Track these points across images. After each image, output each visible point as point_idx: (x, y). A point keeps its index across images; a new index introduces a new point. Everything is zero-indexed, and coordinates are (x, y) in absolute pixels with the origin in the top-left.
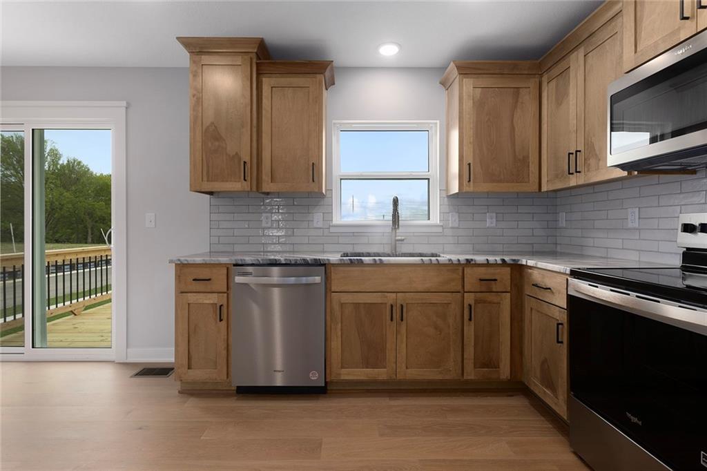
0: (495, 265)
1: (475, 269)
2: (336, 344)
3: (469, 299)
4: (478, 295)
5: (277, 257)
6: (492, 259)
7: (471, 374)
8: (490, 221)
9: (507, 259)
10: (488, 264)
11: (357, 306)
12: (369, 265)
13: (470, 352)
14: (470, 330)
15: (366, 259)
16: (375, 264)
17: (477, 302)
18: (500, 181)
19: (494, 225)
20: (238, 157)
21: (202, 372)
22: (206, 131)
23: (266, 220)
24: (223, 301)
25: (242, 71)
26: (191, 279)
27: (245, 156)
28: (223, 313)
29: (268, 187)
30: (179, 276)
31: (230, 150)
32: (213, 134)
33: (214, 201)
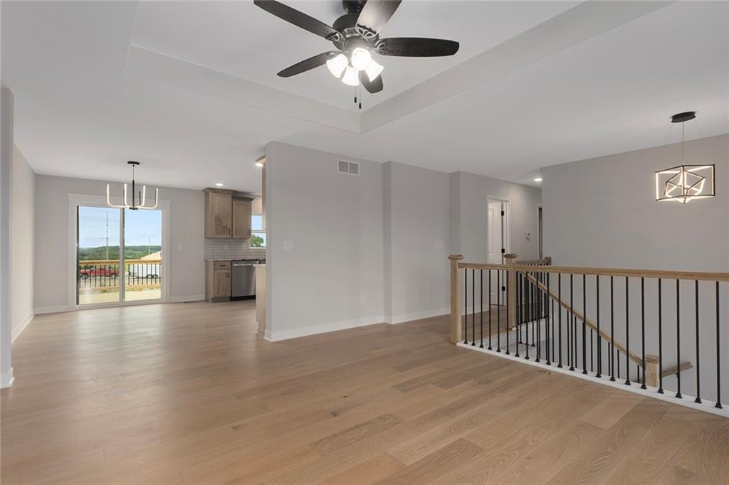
20: (226, 227)
21: (222, 294)
22: (216, 218)
23: (226, 247)
24: (230, 271)
25: (229, 198)
26: (219, 265)
27: (229, 227)
28: (230, 276)
29: (234, 237)
30: (214, 265)
31: (224, 225)
32: (218, 219)
33: (206, 240)
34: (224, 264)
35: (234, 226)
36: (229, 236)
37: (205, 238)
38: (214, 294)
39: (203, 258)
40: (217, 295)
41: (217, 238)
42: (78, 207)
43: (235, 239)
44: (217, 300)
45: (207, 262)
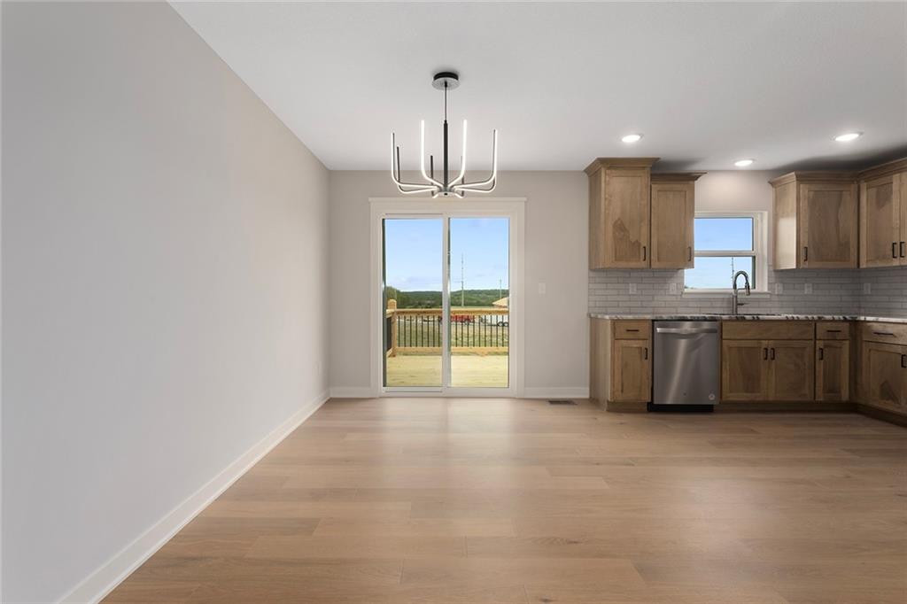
0: (839, 321)
1: (824, 323)
2: (726, 375)
3: (820, 344)
4: (826, 342)
5: (685, 315)
6: (836, 317)
7: (820, 398)
8: (808, 290)
9: (847, 317)
10: (833, 320)
11: (739, 349)
12: (749, 321)
13: (820, 382)
14: (820, 366)
15: (748, 317)
16: (753, 320)
17: (826, 346)
18: (827, 260)
19: (811, 293)
20: (637, 243)
21: (630, 395)
22: (615, 225)
23: (633, 289)
24: (648, 344)
25: (641, 180)
26: (624, 330)
27: (644, 243)
28: (649, 354)
29: (655, 265)
30: (614, 329)
31: (632, 238)
32: (620, 227)
33: (592, 274)
34: (634, 326)
35: (654, 241)
36: (644, 264)
37: (592, 269)
38: (613, 393)
39: (586, 313)
40: (620, 398)
41: (618, 270)
42: (383, 220)
43: (660, 270)
44: (617, 407)
45: (594, 322)
